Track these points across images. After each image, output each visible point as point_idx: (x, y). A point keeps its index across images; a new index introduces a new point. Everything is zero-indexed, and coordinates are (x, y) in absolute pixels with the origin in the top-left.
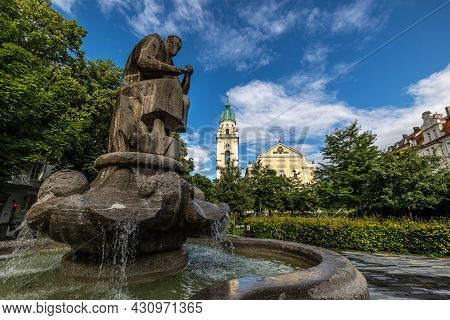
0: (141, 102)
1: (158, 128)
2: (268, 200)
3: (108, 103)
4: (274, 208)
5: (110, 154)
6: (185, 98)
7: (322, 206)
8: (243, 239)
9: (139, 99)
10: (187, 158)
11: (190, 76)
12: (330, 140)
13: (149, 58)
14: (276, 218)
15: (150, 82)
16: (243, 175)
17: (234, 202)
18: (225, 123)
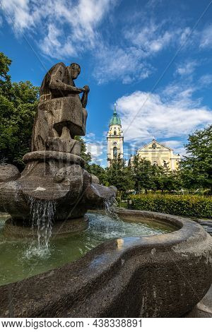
0: (52, 114)
1: (65, 133)
2: (145, 183)
3: (29, 114)
4: (149, 188)
5: (33, 153)
6: (84, 110)
7: (184, 187)
8: (127, 210)
9: (51, 112)
10: (86, 153)
11: (87, 94)
12: (192, 138)
13: (57, 81)
14: (150, 195)
15: (59, 99)
16: (127, 165)
17: (120, 184)
18: (113, 126)
